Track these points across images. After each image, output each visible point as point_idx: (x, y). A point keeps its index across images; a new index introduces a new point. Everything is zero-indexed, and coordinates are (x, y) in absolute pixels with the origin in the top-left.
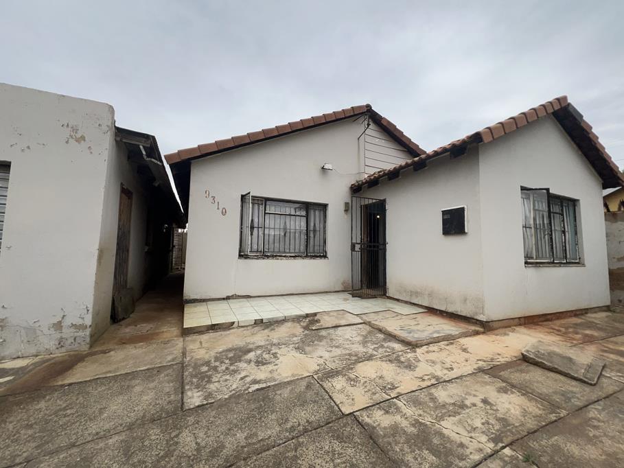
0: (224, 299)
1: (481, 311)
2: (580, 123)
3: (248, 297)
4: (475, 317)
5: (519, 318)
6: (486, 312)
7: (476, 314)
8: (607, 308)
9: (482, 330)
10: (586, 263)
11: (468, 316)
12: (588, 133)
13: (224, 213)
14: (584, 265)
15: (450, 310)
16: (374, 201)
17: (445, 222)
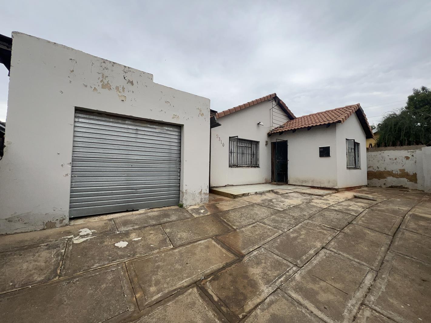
0: (224, 186)
1: (336, 185)
2: (363, 114)
3: (233, 185)
4: (333, 188)
5: (345, 188)
6: (338, 185)
7: (334, 186)
8: (366, 186)
9: (336, 192)
10: (361, 168)
11: (330, 187)
12: (365, 118)
13: (223, 146)
14: (361, 169)
15: (322, 186)
16: (281, 141)
17: (320, 152)
